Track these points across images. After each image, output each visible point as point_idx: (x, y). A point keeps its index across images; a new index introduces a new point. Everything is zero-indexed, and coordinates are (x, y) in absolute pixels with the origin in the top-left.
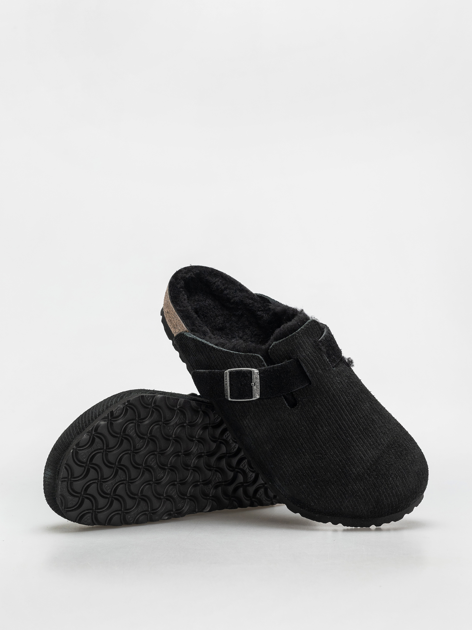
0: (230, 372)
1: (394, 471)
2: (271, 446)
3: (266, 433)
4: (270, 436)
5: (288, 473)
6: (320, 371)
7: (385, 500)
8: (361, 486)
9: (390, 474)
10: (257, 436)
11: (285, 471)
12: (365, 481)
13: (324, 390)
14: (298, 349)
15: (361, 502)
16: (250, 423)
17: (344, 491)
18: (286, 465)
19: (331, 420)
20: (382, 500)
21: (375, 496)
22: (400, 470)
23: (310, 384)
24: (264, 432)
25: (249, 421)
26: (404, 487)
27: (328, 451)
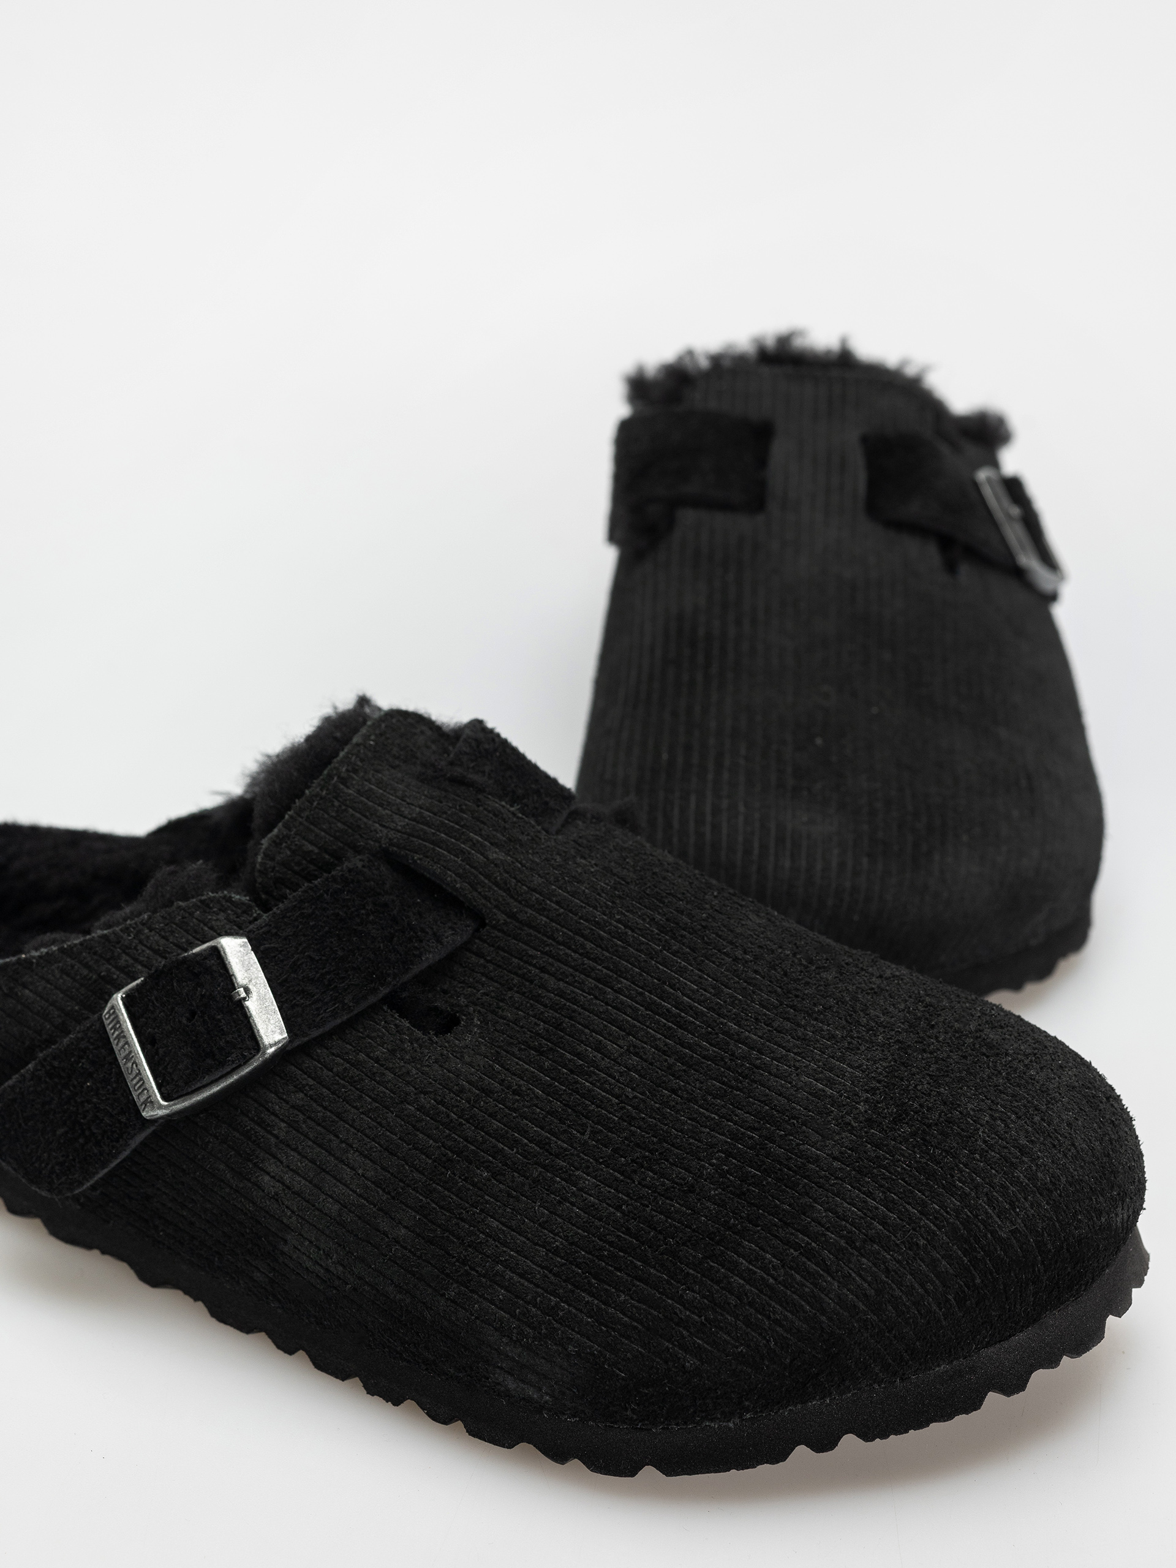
0: (127, 1002)
1: (983, 1101)
2: (413, 1214)
3: (369, 1174)
4: (392, 1174)
5: (531, 1282)
6: (495, 854)
7: (999, 1217)
8: (869, 1194)
9: (972, 1113)
10: (337, 1207)
11: (516, 1278)
12: (875, 1171)
13: (548, 917)
14: (371, 815)
15: (898, 1262)
16: (288, 1167)
17: (808, 1243)
18: (510, 1256)
19: (629, 1011)
20: (983, 1222)
21: (947, 1212)
22: (1004, 1093)
23: (480, 920)
24: (360, 1171)
25: (282, 1163)
26: (1054, 1146)
27: (666, 1125)
